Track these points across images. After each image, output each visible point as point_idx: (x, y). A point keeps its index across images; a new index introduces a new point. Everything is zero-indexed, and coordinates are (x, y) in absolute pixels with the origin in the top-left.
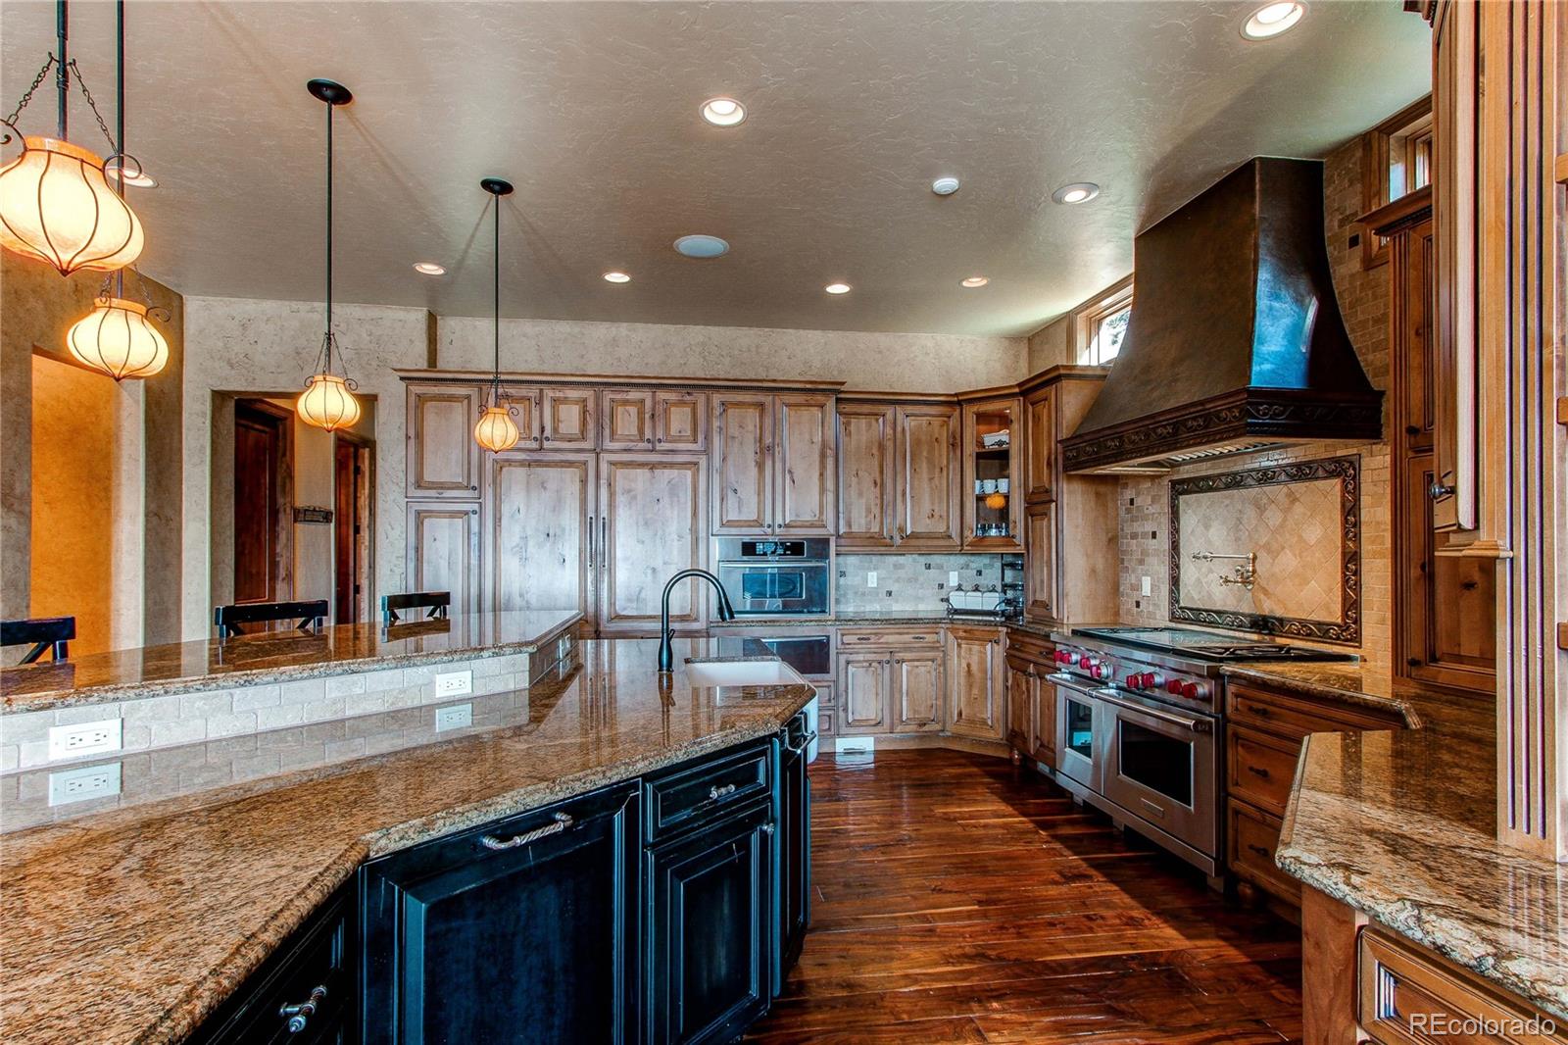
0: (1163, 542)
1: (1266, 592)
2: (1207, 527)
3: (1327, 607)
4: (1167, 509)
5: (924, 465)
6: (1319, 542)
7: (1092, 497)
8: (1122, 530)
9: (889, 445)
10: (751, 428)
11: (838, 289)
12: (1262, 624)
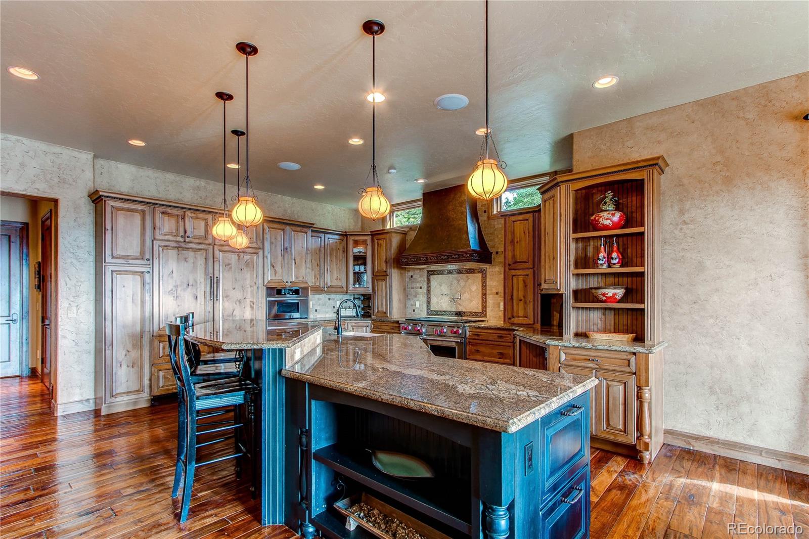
0: (425, 290)
1: (460, 304)
2: (441, 286)
3: (477, 308)
4: (426, 279)
5: (334, 259)
6: (475, 290)
7: (400, 274)
8: (407, 286)
9: (322, 249)
10: (279, 239)
11: (319, 187)
12: (459, 314)
